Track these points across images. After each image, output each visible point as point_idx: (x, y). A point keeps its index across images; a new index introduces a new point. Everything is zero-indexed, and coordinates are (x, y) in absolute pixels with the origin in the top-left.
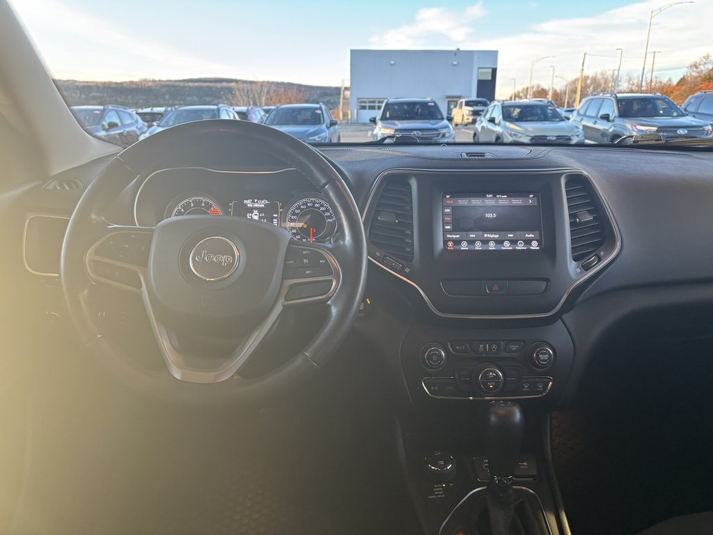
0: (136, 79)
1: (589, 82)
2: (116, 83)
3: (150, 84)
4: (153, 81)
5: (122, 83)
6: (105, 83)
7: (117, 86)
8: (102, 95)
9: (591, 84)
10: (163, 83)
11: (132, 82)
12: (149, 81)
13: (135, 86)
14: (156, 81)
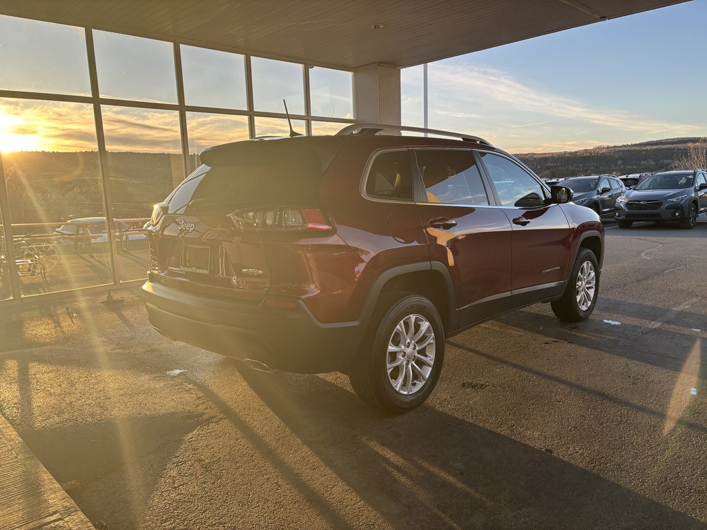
0: (590, 147)
2: (571, 153)
3: (604, 151)
4: (608, 148)
5: (576, 152)
6: (560, 154)
7: (570, 155)
8: (555, 165)
11: (586, 151)
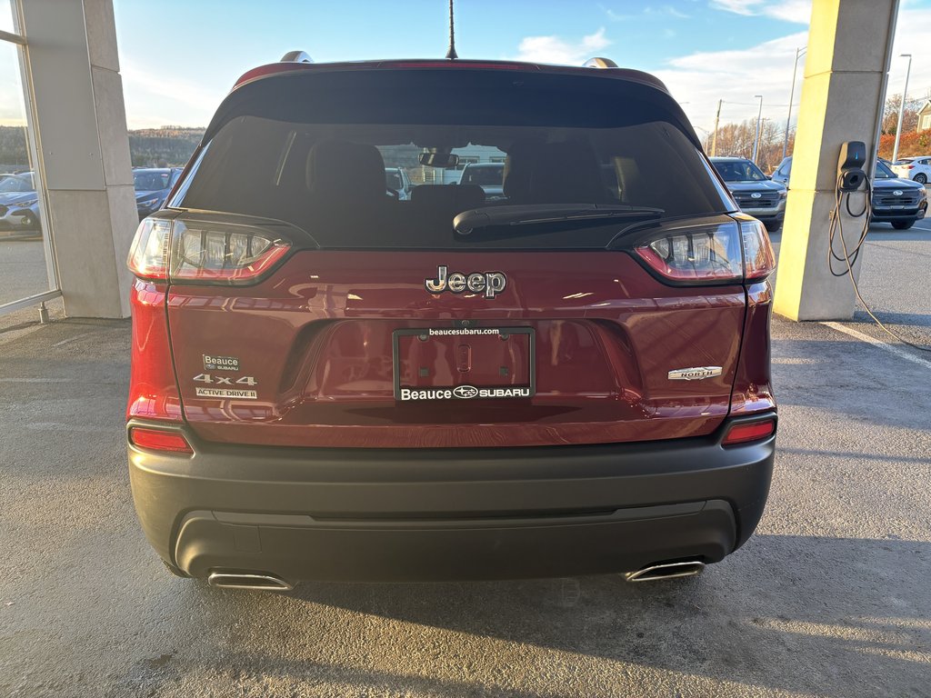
0: (157, 127)
1: (736, 133)
3: (176, 133)
5: (139, 132)
9: (739, 136)
10: (192, 132)
11: (152, 130)
12: (175, 129)
13: (156, 136)
14: (184, 129)
